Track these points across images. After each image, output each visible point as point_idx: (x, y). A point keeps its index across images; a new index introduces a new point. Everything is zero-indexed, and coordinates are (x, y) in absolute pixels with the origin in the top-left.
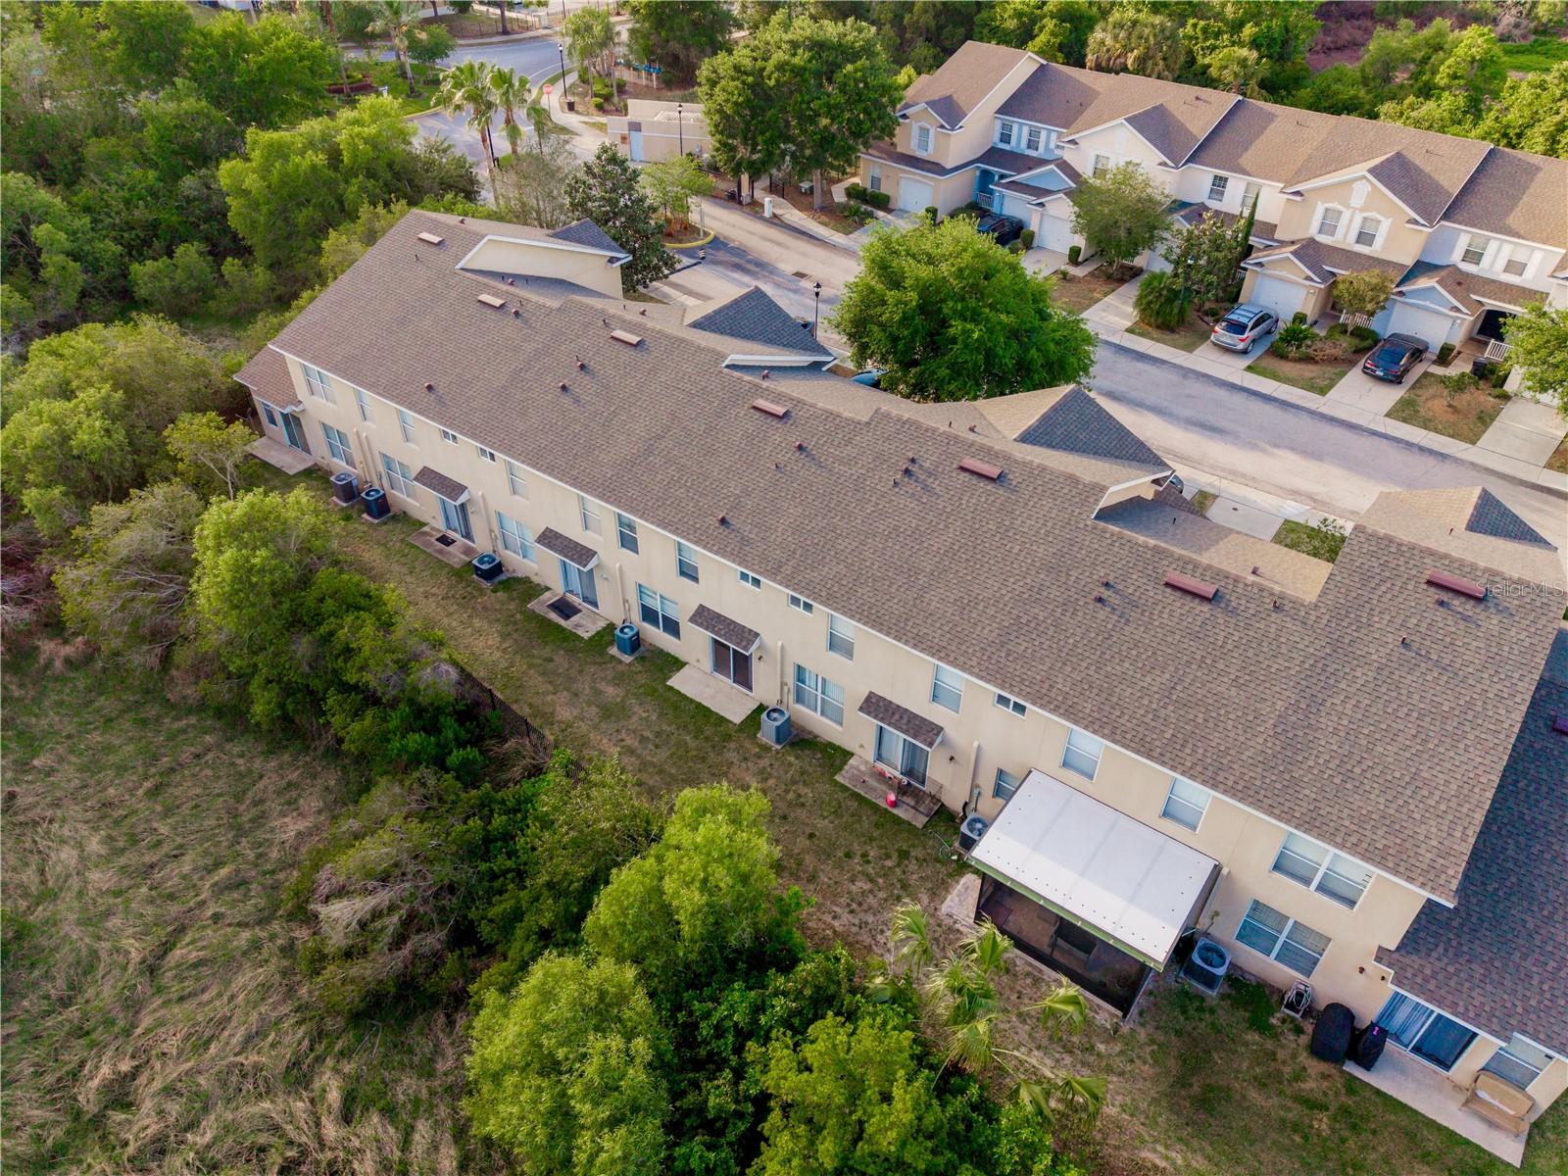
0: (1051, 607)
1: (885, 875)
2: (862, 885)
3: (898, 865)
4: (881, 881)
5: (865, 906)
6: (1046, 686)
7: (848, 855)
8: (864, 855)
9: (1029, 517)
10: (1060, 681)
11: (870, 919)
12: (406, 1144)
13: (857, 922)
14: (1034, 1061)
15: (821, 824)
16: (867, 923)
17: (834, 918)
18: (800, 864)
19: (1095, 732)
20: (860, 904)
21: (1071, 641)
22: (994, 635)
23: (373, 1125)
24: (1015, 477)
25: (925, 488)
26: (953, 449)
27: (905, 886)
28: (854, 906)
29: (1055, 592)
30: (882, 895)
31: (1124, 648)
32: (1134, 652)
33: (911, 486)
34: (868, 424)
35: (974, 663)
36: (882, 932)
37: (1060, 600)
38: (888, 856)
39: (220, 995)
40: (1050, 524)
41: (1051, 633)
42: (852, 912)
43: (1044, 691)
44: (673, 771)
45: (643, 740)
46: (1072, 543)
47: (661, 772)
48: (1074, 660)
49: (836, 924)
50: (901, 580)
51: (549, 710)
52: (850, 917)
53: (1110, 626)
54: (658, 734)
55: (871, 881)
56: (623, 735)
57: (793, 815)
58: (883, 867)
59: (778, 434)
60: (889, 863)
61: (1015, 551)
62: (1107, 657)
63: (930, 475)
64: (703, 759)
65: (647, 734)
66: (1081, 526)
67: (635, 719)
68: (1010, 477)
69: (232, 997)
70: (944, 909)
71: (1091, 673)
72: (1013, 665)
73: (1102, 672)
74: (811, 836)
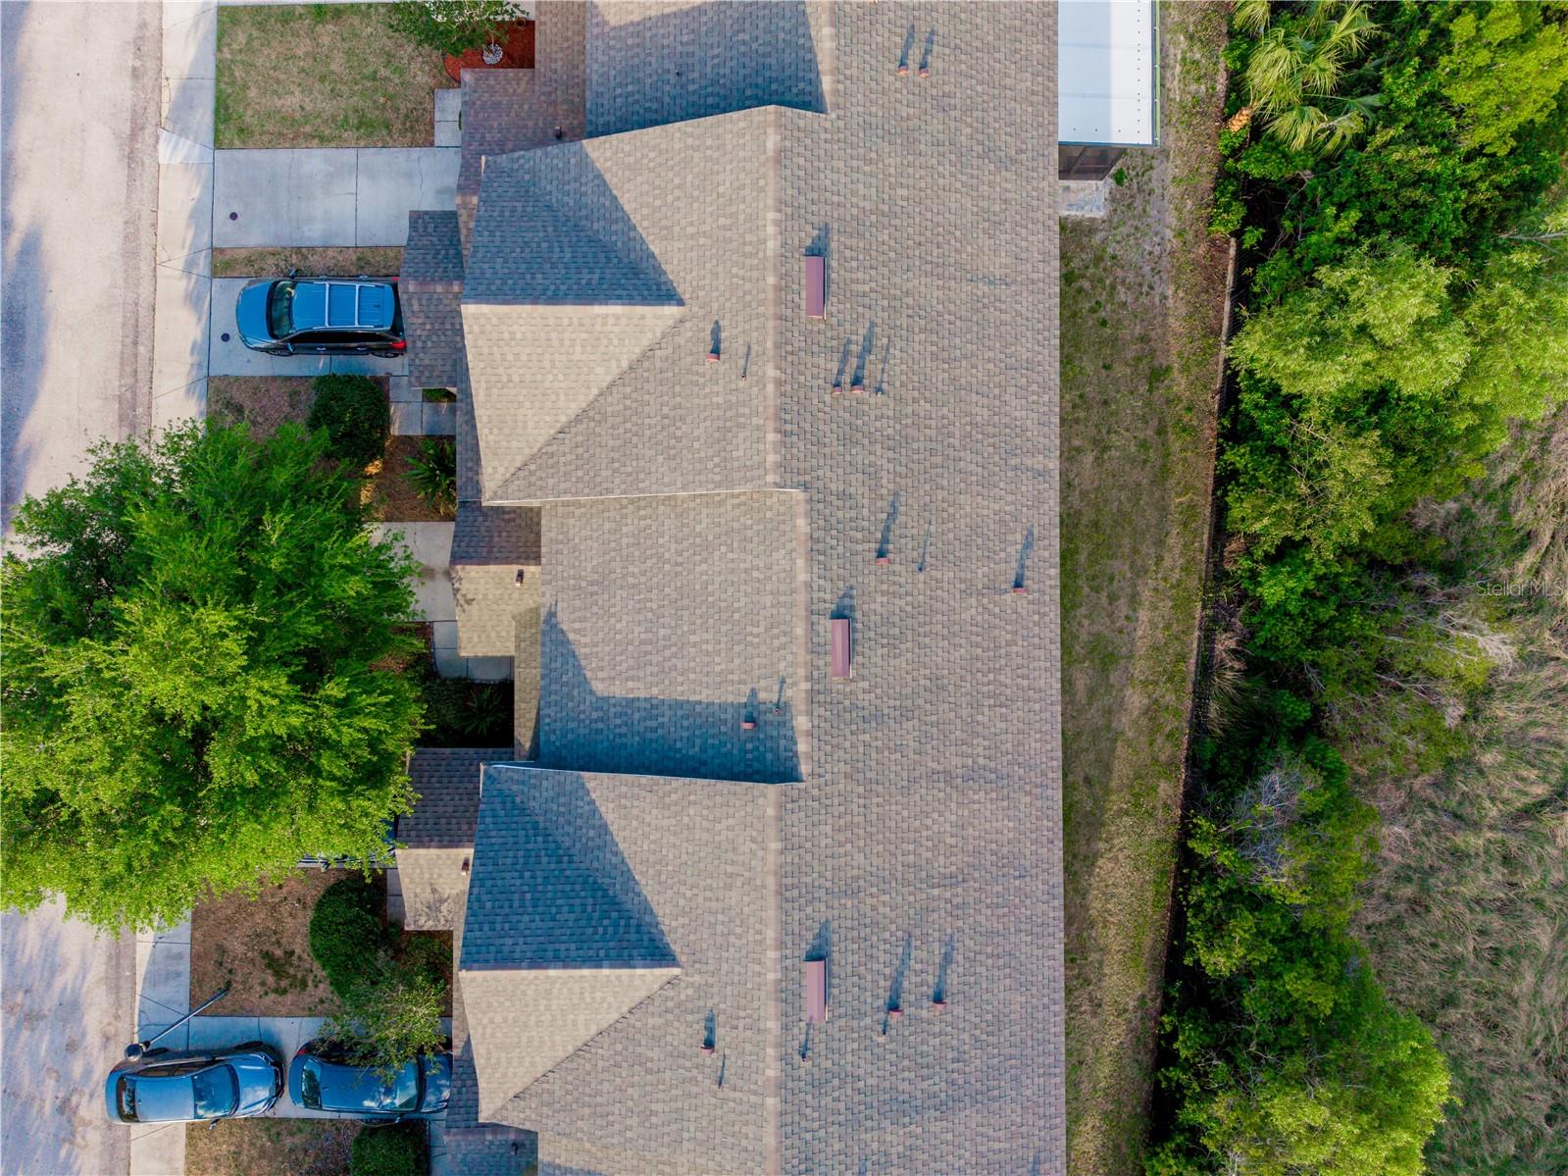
0: (952, 124)
1: (1101, 280)
2: (1122, 294)
3: (1083, 276)
4: (1108, 282)
5: (1139, 280)
6: (1034, 98)
7: (1104, 323)
8: (1093, 310)
9: (855, 193)
10: (1023, 86)
11: (1147, 269)
12: (1512, 481)
13: (1157, 277)
14: (1176, 82)
15: (1089, 368)
16: (1153, 269)
17: (1166, 298)
18: (1138, 359)
19: (1056, 34)
20: (1140, 285)
21: (979, 89)
22: (1008, 175)
23: (1522, 515)
24: (808, 236)
25: (867, 350)
26: (798, 342)
27: (1098, 259)
28: (1145, 289)
29: (935, 126)
30: (1120, 273)
31: (963, 28)
32: (963, 16)
33: (873, 369)
34: (806, 487)
35: (1045, 183)
36: (1150, 253)
37: (941, 115)
38: (1080, 290)
39: (1533, 724)
40: (855, 163)
41: (980, 114)
42: (1152, 288)
43: (1040, 98)
44: (1126, 540)
45: (1113, 598)
46: (867, 126)
47: (1135, 551)
48: (997, 78)
49: (1170, 293)
50: (992, 314)
51: (1144, 721)
52: (1156, 286)
53: (947, 51)
54: (1097, 590)
55: (1113, 287)
56: (1121, 622)
57: (1098, 397)
58: (1094, 288)
59: (873, 607)
60: (1086, 285)
61: (904, 192)
62: (980, 45)
63: (846, 354)
64: (1096, 524)
65: (1104, 600)
66: (841, 123)
67: (1096, 628)
68: (809, 242)
69: (1528, 711)
70: (1100, 214)
71: (1002, 57)
72: (1029, 141)
73: (997, 43)
74: (1106, 367)
